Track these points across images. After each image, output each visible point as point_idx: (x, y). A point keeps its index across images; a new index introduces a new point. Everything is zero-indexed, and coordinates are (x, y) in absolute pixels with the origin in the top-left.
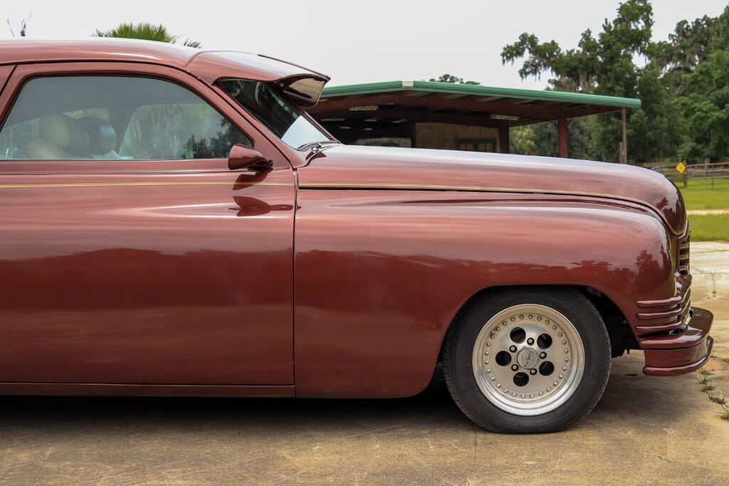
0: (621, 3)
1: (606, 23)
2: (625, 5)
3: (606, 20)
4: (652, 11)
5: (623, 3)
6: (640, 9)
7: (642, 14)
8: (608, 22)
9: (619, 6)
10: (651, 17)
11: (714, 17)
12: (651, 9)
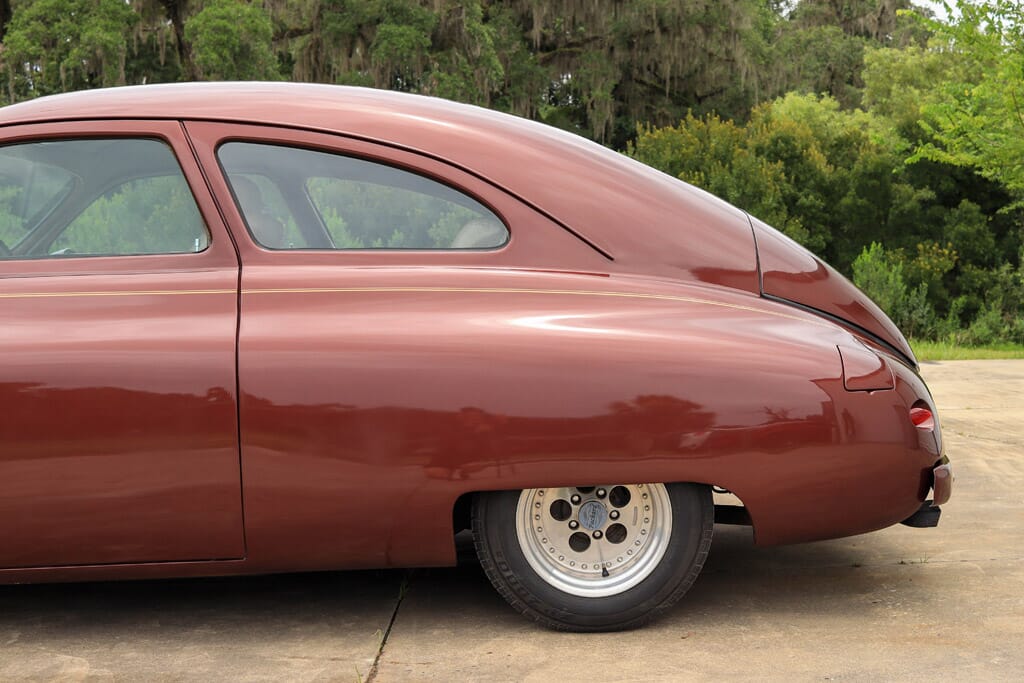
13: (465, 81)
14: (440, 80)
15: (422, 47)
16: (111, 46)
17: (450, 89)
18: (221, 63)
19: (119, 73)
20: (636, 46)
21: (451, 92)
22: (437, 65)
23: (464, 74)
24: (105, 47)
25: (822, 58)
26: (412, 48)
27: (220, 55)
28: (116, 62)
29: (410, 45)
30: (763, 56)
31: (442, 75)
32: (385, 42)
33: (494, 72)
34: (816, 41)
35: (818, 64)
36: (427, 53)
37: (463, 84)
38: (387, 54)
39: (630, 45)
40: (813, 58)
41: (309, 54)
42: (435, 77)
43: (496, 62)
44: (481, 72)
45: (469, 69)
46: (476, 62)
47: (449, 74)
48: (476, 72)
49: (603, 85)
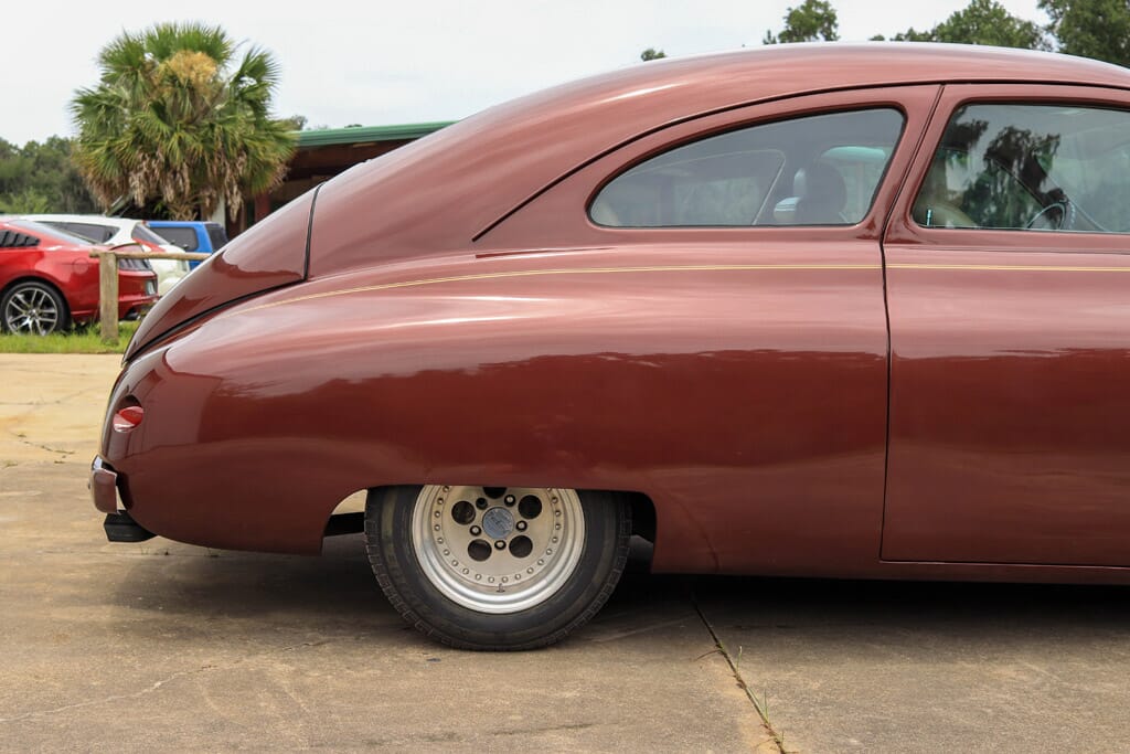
0: (790, 9)
1: (769, 37)
2: (797, 11)
3: (769, 33)
4: (836, 22)
5: (794, 8)
6: (819, 18)
7: (822, 25)
8: (772, 35)
9: (787, 13)
10: (834, 30)
11: (923, 32)
12: (835, 18)
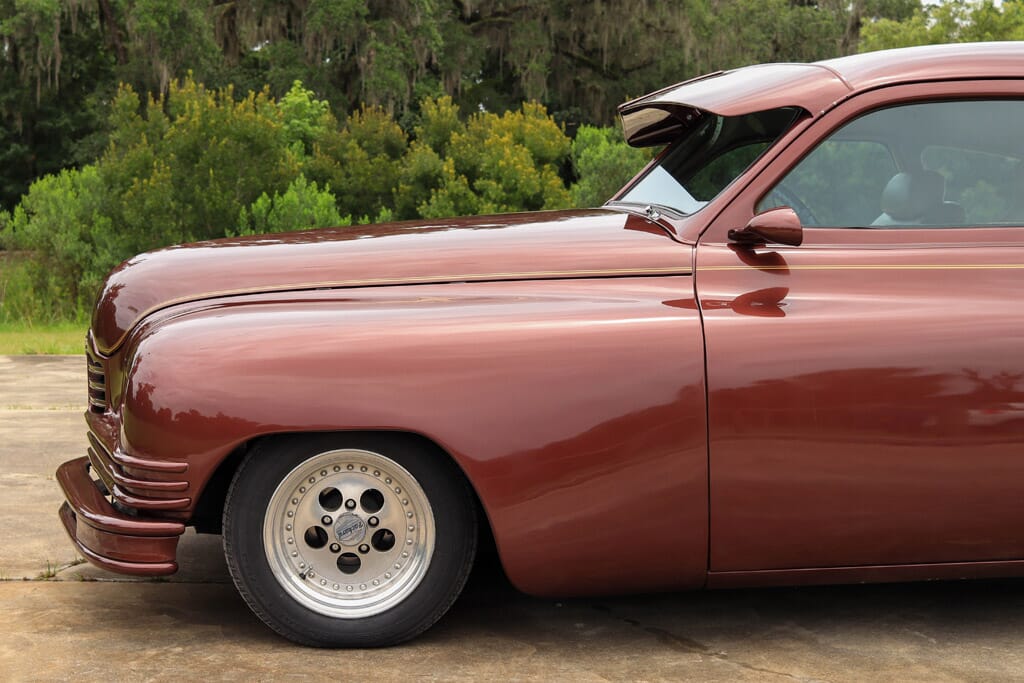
13: (404, 52)
14: (378, 50)
15: (358, 15)
16: (48, 13)
17: (389, 59)
18: (160, 30)
19: (54, 41)
20: (573, 15)
21: (389, 62)
22: (373, 34)
23: (403, 45)
24: (42, 14)
25: (767, 30)
26: (349, 17)
27: (159, 22)
28: (51, 30)
29: (348, 13)
30: (704, 27)
31: (380, 45)
32: (321, 11)
33: (434, 43)
34: (759, 11)
35: (764, 36)
36: (364, 23)
37: (402, 55)
38: (323, 23)
39: (567, 15)
40: (758, 30)
41: (222, 23)
42: (371, 48)
43: (435, 32)
44: (420, 42)
45: (407, 39)
46: (415, 31)
47: (387, 44)
48: (415, 42)
49: (538, 57)
